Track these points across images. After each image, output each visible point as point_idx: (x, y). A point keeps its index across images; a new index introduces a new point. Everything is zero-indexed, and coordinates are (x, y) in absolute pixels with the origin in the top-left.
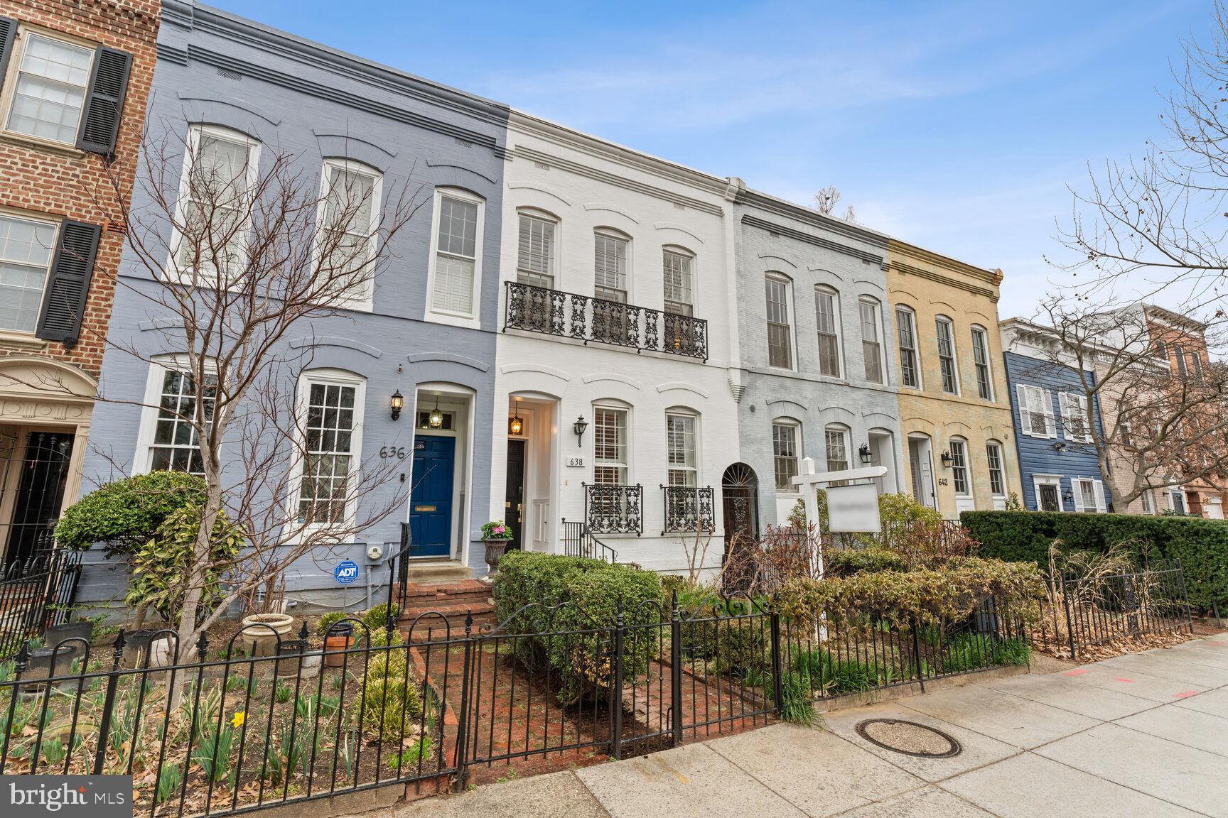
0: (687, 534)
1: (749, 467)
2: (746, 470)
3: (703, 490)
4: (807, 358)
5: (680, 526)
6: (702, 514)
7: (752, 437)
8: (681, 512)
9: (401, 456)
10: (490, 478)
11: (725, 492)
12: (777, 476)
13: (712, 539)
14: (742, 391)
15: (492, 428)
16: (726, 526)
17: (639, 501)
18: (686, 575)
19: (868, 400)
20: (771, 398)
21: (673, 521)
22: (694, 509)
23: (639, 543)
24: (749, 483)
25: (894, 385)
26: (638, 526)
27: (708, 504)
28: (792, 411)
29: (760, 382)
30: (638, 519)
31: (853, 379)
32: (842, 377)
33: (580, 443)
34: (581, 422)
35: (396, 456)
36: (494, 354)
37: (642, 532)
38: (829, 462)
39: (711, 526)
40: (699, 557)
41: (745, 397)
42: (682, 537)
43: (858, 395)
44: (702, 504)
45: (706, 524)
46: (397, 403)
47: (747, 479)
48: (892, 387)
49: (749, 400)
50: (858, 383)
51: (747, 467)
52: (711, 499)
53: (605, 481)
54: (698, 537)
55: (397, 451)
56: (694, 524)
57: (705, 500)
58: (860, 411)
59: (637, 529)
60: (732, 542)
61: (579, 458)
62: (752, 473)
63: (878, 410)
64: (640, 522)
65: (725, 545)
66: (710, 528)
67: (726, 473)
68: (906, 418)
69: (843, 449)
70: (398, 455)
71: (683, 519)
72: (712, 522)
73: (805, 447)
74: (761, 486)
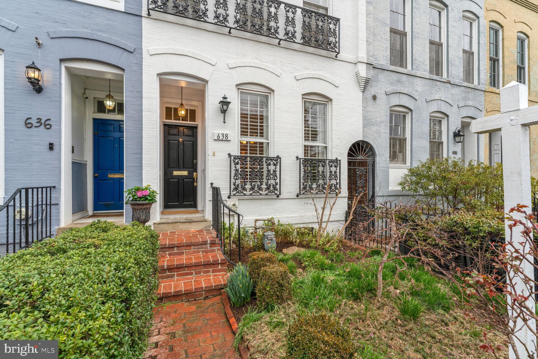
0: (318, 196)
1: (370, 144)
2: (367, 147)
3: (331, 161)
4: (420, 60)
5: (313, 189)
6: (330, 180)
7: (373, 121)
8: (314, 178)
9: (48, 127)
10: (142, 149)
11: (349, 163)
12: (390, 151)
13: (338, 199)
14: (367, 82)
15: (142, 105)
16: (350, 189)
17: (278, 169)
18: (316, 226)
19: (463, 95)
20: (390, 89)
21: (306, 185)
22: (324, 177)
23: (278, 204)
24: (368, 157)
25: (483, 84)
26: (277, 190)
27: (335, 172)
28: (405, 101)
29: (382, 76)
30: (277, 184)
31: (453, 78)
32: (445, 75)
33: (224, 120)
34: (225, 100)
35: (43, 126)
36: (141, 36)
37: (280, 194)
38: (430, 142)
39: (337, 189)
40: (327, 212)
41: (369, 88)
42: (313, 199)
43: (456, 91)
44: (331, 172)
45: (333, 188)
46: (33, 74)
47: (366, 154)
48: (481, 85)
49: (372, 91)
50: (457, 81)
51: (368, 144)
52: (338, 168)
53: (250, 153)
54: (326, 197)
55: (43, 121)
56: (324, 188)
57: (333, 169)
58: (456, 103)
59: (276, 192)
60: (354, 202)
61: (225, 133)
62: (372, 149)
63: (470, 103)
64: (278, 186)
65: (348, 204)
66: (337, 191)
67: (351, 148)
68: (489, 110)
69: (440, 132)
70: (45, 125)
71: (315, 184)
72: (338, 186)
73: (414, 130)
74: (378, 159)
